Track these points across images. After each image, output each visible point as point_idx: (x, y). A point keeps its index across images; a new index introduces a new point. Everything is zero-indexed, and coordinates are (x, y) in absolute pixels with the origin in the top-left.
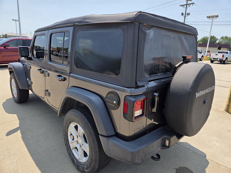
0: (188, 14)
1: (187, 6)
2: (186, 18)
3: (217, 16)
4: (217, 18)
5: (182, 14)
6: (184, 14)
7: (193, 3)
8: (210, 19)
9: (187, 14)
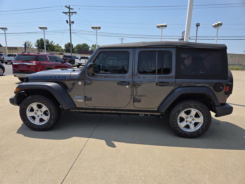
0: (73, 22)
1: (70, 14)
2: (71, 26)
3: (100, 28)
4: (100, 30)
5: (67, 22)
6: (69, 22)
7: (75, 12)
8: (94, 30)
9: (71, 22)
